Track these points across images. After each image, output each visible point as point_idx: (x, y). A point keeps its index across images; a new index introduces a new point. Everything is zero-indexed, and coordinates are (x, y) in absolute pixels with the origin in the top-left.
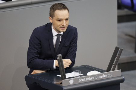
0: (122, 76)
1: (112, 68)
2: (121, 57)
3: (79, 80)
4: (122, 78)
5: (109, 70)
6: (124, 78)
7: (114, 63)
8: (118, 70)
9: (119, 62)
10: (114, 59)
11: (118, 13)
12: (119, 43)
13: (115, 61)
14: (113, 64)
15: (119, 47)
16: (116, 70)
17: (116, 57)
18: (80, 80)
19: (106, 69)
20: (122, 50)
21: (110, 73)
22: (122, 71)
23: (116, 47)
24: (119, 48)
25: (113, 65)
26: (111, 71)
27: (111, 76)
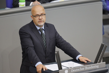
0: (106, 67)
1: (99, 60)
2: (106, 52)
3: (72, 70)
4: (106, 69)
5: (96, 62)
6: (108, 68)
7: (100, 57)
8: (103, 62)
9: (103, 57)
10: (100, 54)
11: (103, 17)
13: (101, 55)
14: (99, 58)
15: (104, 44)
17: (102, 52)
18: (73, 71)
20: (106, 46)
21: (97, 65)
22: (106, 63)
25: (99, 59)
26: (98, 63)
27: (97, 67)
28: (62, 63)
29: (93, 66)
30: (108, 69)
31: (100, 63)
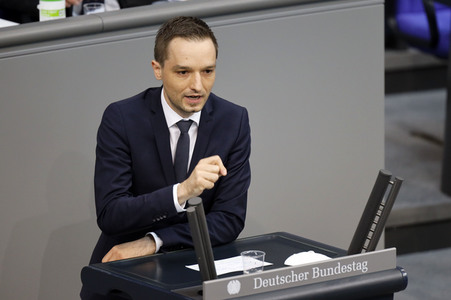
0: (398, 269)
1: (367, 242)
2: (396, 207)
3: (258, 281)
4: (398, 275)
5: (356, 247)
6: (405, 274)
7: (374, 226)
8: (386, 247)
9: (388, 224)
10: (375, 215)
12: (388, 162)
13: (377, 219)
14: (368, 230)
15: (389, 173)
16: (380, 250)
17: (381, 207)
18: (263, 283)
19: (346, 247)
20: (399, 183)
21: (361, 260)
22: (399, 253)
23: (381, 174)
24: (389, 177)
25: (371, 234)
26: (364, 254)
27: (363, 267)
28: (216, 262)
29: (343, 263)
30: (406, 277)
31: (374, 250)
